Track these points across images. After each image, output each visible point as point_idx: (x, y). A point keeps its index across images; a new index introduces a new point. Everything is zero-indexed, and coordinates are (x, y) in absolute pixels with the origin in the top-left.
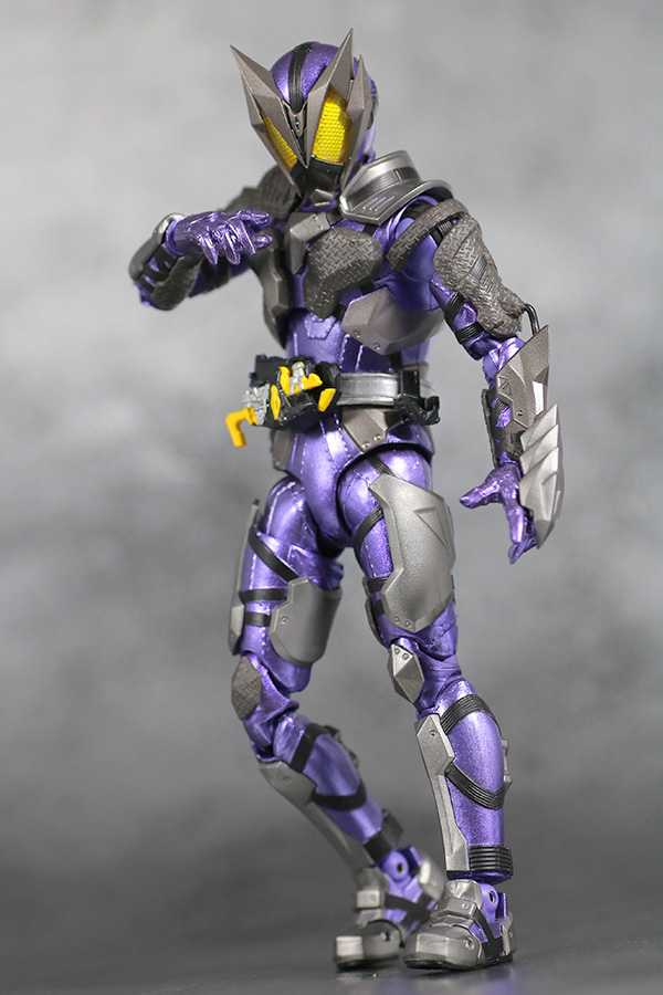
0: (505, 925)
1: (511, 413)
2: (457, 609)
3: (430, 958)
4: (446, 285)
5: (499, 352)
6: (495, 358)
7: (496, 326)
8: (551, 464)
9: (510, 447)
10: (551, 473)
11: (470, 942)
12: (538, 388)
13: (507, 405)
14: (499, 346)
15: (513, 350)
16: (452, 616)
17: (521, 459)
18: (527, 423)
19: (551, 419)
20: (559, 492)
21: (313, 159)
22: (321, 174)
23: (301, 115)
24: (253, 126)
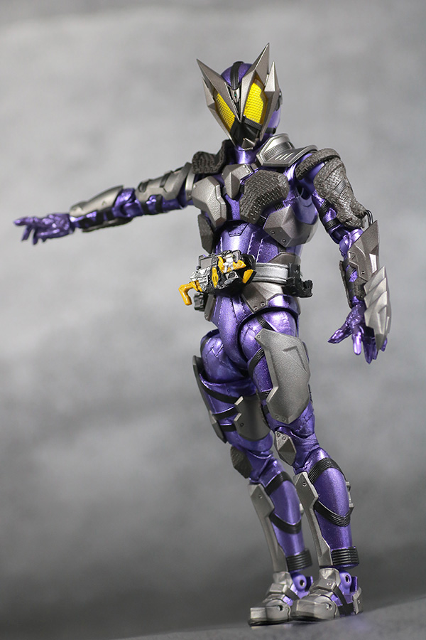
0: (356, 595)
1: (358, 273)
2: (314, 405)
3: (305, 615)
4: (320, 195)
5: (348, 238)
6: (346, 242)
7: (347, 221)
8: (383, 300)
9: (358, 293)
10: (383, 306)
11: (330, 606)
12: (373, 257)
13: (355, 269)
14: (349, 233)
15: (357, 236)
16: (311, 410)
17: (365, 299)
18: (367, 278)
19: (381, 275)
20: (388, 318)
21: (244, 118)
22: (248, 128)
23: (238, 91)
24: (209, 106)
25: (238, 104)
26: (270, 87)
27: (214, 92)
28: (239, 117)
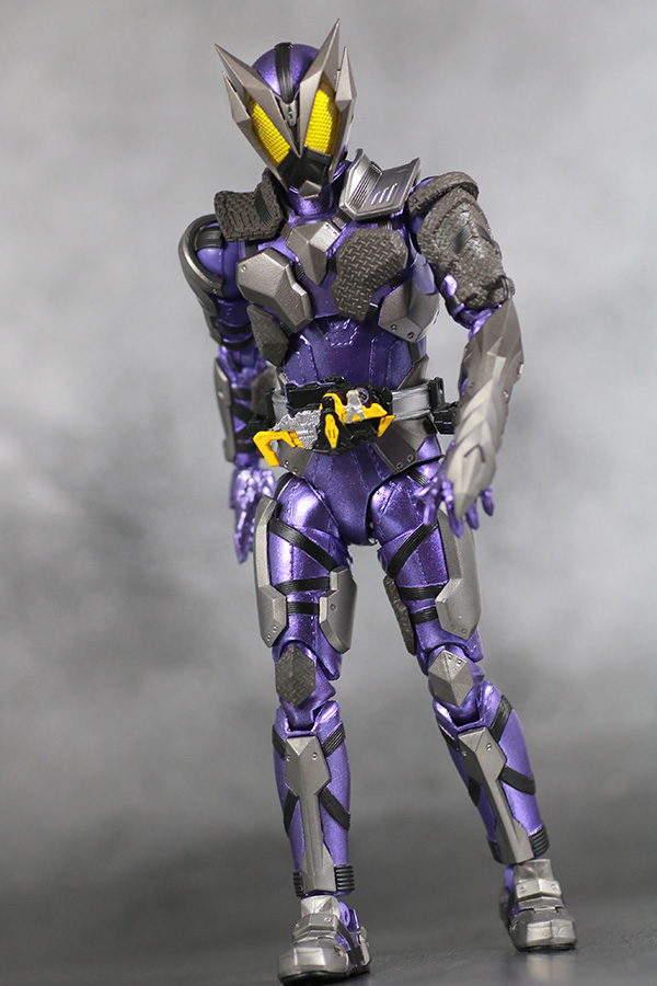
21: (306, 149)
22: (312, 166)
23: (294, 106)
24: (238, 124)
25: (295, 129)
27: (249, 102)
28: (298, 149)
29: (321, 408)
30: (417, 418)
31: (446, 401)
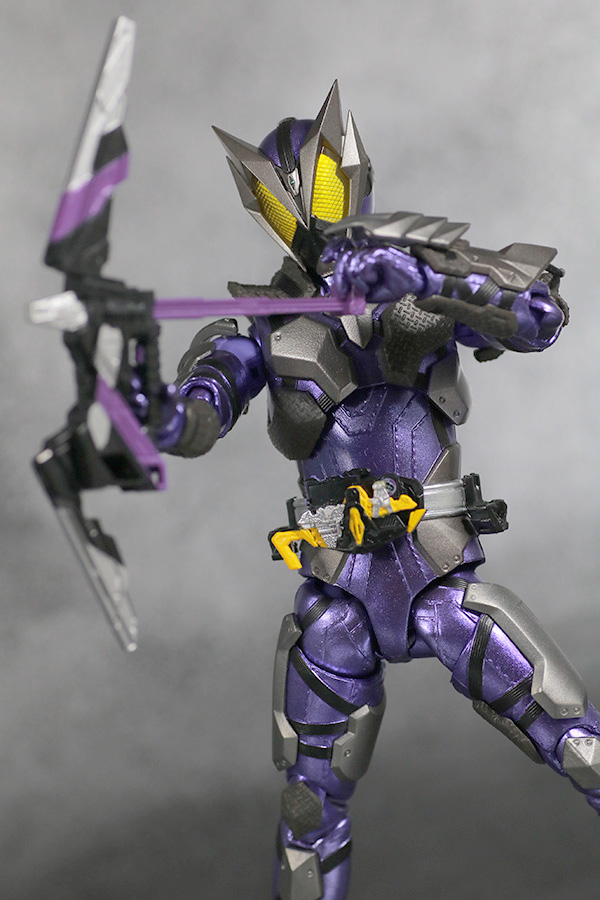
23: (295, 175)
24: (247, 206)
26: (351, 158)
28: (305, 221)
29: (345, 501)
30: (451, 516)
31: (484, 499)
